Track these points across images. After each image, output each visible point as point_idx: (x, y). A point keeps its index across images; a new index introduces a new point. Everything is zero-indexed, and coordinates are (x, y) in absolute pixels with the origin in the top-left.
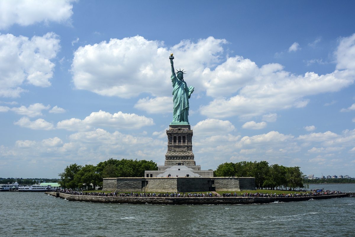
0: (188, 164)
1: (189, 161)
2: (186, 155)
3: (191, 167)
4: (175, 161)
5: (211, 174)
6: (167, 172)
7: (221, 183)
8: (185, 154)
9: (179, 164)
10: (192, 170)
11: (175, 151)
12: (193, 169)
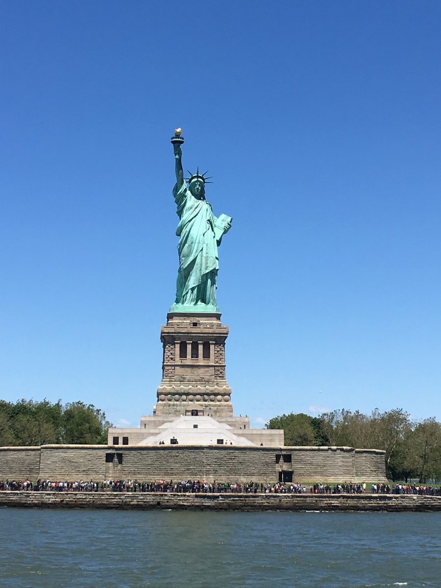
0: (216, 412)
1: (220, 406)
2: (212, 391)
3: (223, 420)
4: (184, 405)
5: (277, 438)
6: (167, 430)
7: (309, 462)
8: (209, 388)
9: (195, 413)
10: (229, 427)
11: (182, 380)
12: (230, 425)
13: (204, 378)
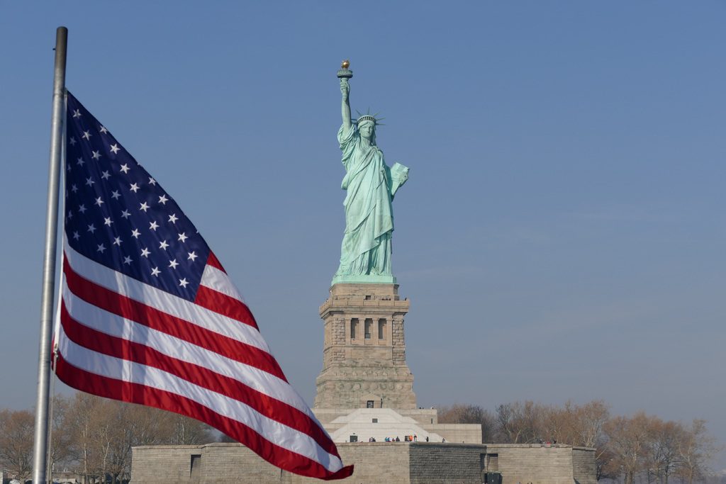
0: (395, 403)
1: (400, 396)
2: (390, 377)
3: (408, 413)
4: (358, 395)
5: (473, 434)
6: (346, 426)
9: (370, 404)
11: (354, 365)
12: (415, 419)
13: (380, 363)
